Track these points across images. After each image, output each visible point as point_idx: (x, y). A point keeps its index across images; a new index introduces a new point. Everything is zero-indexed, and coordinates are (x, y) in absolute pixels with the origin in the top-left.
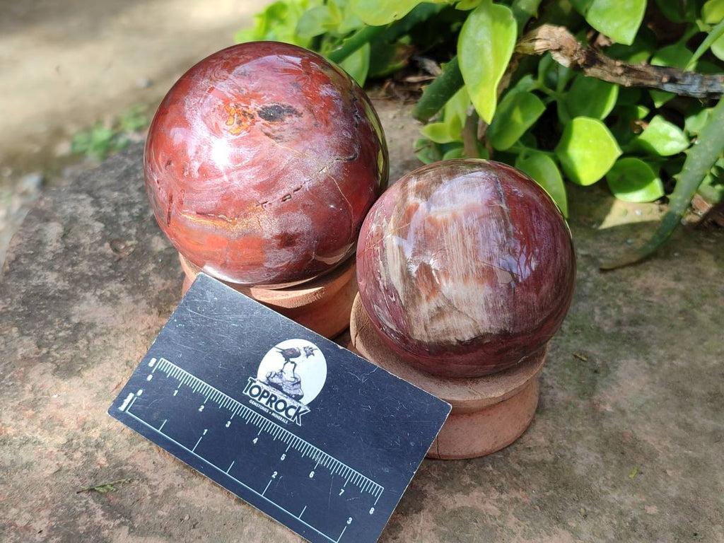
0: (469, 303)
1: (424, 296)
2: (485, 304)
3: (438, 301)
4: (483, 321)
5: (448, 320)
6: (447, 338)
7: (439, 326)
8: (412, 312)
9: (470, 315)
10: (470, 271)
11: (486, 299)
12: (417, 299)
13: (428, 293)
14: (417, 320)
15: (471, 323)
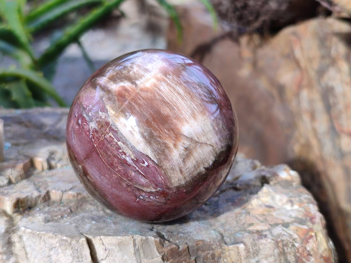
0: (204, 134)
1: (171, 145)
2: (214, 129)
3: (184, 143)
4: (216, 143)
5: (196, 154)
6: (198, 171)
7: (191, 164)
8: (167, 165)
9: (208, 143)
10: (194, 110)
11: (212, 125)
12: (167, 151)
13: (173, 142)
14: (173, 169)
15: (210, 148)
